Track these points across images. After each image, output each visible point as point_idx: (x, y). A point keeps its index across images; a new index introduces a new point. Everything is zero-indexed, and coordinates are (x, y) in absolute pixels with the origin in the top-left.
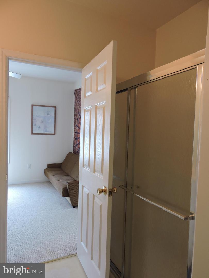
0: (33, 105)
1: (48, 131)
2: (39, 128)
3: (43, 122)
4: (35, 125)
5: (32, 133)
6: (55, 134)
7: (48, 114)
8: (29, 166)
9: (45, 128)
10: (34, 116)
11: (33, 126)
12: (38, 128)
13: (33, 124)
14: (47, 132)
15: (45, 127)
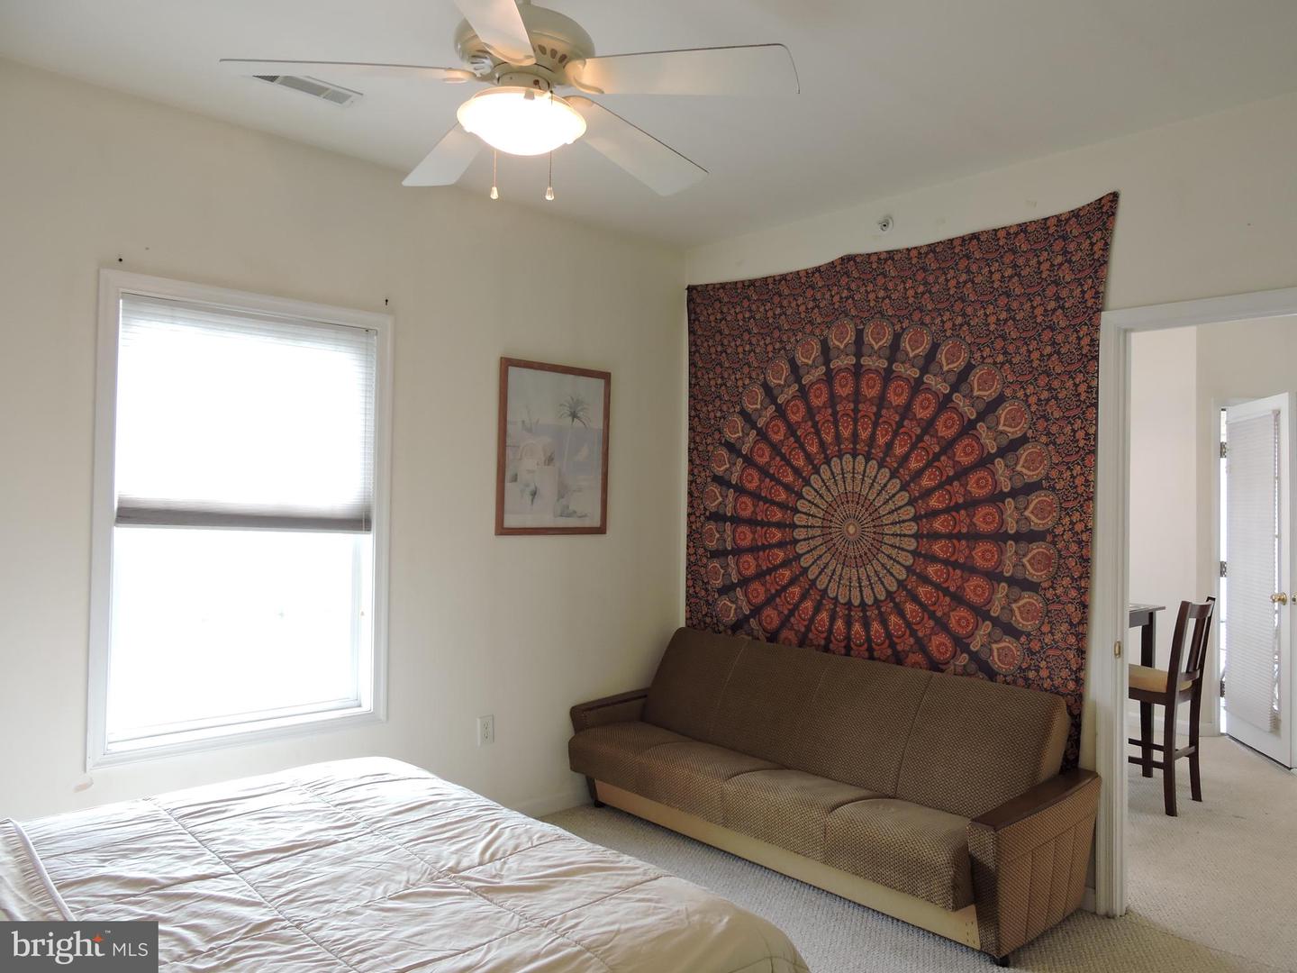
0: (507, 363)
1: (575, 512)
2: (534, 494)
3: (550, 460)
4: (515, 479)
5: (502, 530)
6: (601, 530)
7: (574, 415)
8: (485, 726)
9: (561, 496)
10: (510, 427)
11: (508, 485)
12: (528, 498)
13: (508, 475)
14: (569, 515)
15: (563, 491)
